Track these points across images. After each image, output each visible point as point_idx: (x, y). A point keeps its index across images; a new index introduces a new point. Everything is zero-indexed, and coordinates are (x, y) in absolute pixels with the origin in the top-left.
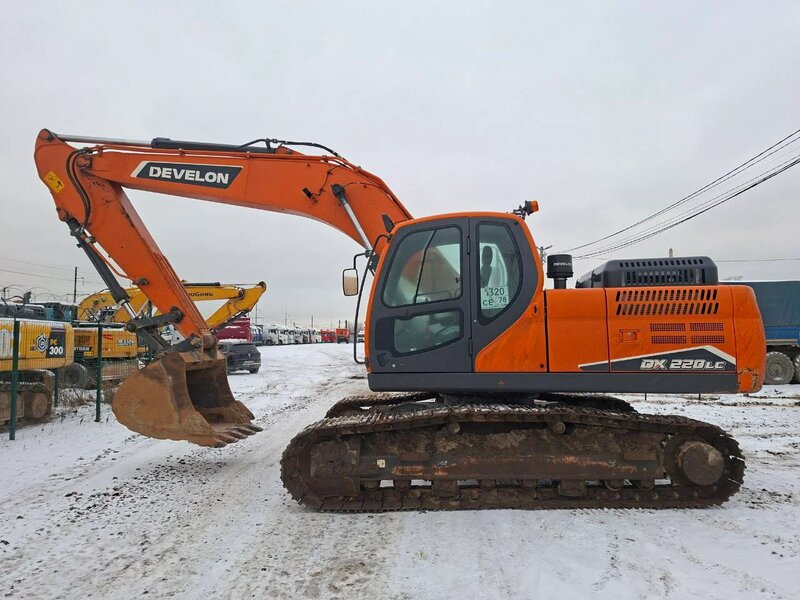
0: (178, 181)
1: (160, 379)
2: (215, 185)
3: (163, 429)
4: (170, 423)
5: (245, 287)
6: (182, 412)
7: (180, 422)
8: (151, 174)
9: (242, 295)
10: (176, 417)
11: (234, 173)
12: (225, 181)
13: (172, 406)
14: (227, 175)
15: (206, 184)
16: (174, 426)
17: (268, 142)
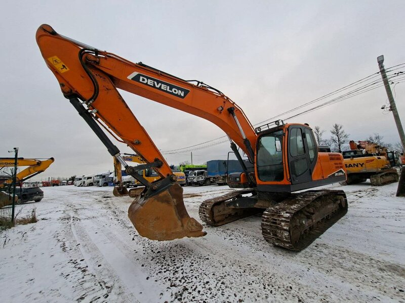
0: (157, 88)
1: (167, 202)
2: (177, 95)
3: (173, 233)
4: (175, 228)
5: (41, 160)
6: (184, 220)
7: (182, 226)
8: (141, 80)
9: (39, 163)
10: (179, 223)
11: (186, 92)
12: (182, 95)
13: (176, 217)
14: (183, 92)
15: (172, 93)
16: (179, 229)
17: (199, 82)
